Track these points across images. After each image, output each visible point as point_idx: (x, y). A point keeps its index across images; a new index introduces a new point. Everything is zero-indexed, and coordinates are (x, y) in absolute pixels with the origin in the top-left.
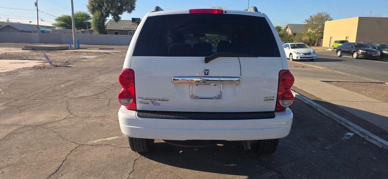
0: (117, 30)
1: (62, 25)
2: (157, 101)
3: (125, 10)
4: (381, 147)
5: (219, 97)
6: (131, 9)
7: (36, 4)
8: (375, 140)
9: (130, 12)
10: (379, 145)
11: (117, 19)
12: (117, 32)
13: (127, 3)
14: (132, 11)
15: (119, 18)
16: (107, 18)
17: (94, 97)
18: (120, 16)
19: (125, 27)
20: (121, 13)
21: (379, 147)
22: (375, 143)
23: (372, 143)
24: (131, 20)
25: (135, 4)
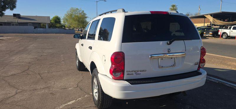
2: (139, 72)
3: (8, 8)
4: (217, 82)
5: (174, 65)
6: (13, 7)
8: (213, 79)
9: (12, 9)
10: (216, 82)
11: (1, 14)
13: (9, 3)
14: (14, 9)
15: (3, 14)
17: (23, 73)
18: (3, 12)
19: (8, 20)
20: (4, 10)
21: (216, 83)
22: (213, 81)
23: (211, 81)
24: (13, 15)
25: (16, 4)
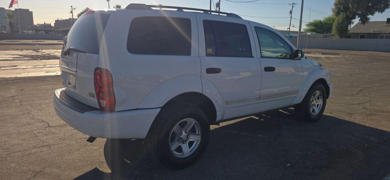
0: (364, 33)
1: (312, 30)
6: (384, 7)
7: (291, 12)
11: (364, 20)
12: (363, 36)
15: (367, 19)
16: (353, 21)
18: (369, 16)
19: (375, 29)
20: (372, 13)
24: (386, 20)
